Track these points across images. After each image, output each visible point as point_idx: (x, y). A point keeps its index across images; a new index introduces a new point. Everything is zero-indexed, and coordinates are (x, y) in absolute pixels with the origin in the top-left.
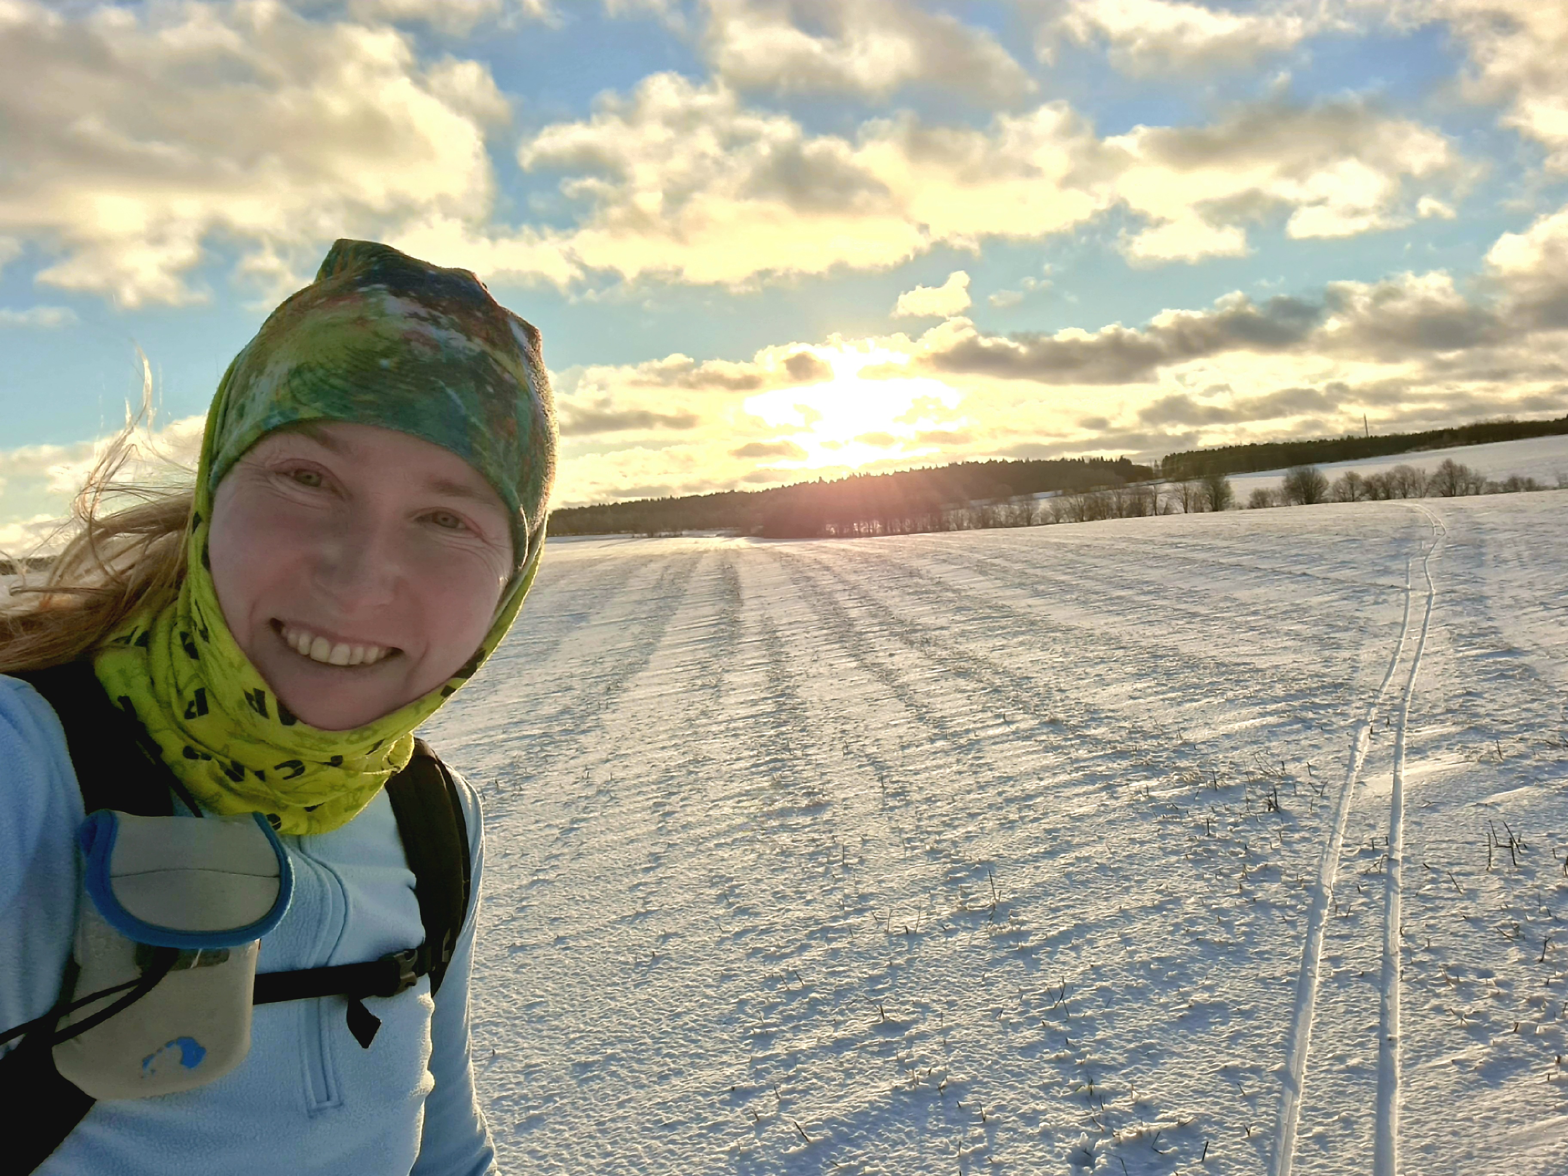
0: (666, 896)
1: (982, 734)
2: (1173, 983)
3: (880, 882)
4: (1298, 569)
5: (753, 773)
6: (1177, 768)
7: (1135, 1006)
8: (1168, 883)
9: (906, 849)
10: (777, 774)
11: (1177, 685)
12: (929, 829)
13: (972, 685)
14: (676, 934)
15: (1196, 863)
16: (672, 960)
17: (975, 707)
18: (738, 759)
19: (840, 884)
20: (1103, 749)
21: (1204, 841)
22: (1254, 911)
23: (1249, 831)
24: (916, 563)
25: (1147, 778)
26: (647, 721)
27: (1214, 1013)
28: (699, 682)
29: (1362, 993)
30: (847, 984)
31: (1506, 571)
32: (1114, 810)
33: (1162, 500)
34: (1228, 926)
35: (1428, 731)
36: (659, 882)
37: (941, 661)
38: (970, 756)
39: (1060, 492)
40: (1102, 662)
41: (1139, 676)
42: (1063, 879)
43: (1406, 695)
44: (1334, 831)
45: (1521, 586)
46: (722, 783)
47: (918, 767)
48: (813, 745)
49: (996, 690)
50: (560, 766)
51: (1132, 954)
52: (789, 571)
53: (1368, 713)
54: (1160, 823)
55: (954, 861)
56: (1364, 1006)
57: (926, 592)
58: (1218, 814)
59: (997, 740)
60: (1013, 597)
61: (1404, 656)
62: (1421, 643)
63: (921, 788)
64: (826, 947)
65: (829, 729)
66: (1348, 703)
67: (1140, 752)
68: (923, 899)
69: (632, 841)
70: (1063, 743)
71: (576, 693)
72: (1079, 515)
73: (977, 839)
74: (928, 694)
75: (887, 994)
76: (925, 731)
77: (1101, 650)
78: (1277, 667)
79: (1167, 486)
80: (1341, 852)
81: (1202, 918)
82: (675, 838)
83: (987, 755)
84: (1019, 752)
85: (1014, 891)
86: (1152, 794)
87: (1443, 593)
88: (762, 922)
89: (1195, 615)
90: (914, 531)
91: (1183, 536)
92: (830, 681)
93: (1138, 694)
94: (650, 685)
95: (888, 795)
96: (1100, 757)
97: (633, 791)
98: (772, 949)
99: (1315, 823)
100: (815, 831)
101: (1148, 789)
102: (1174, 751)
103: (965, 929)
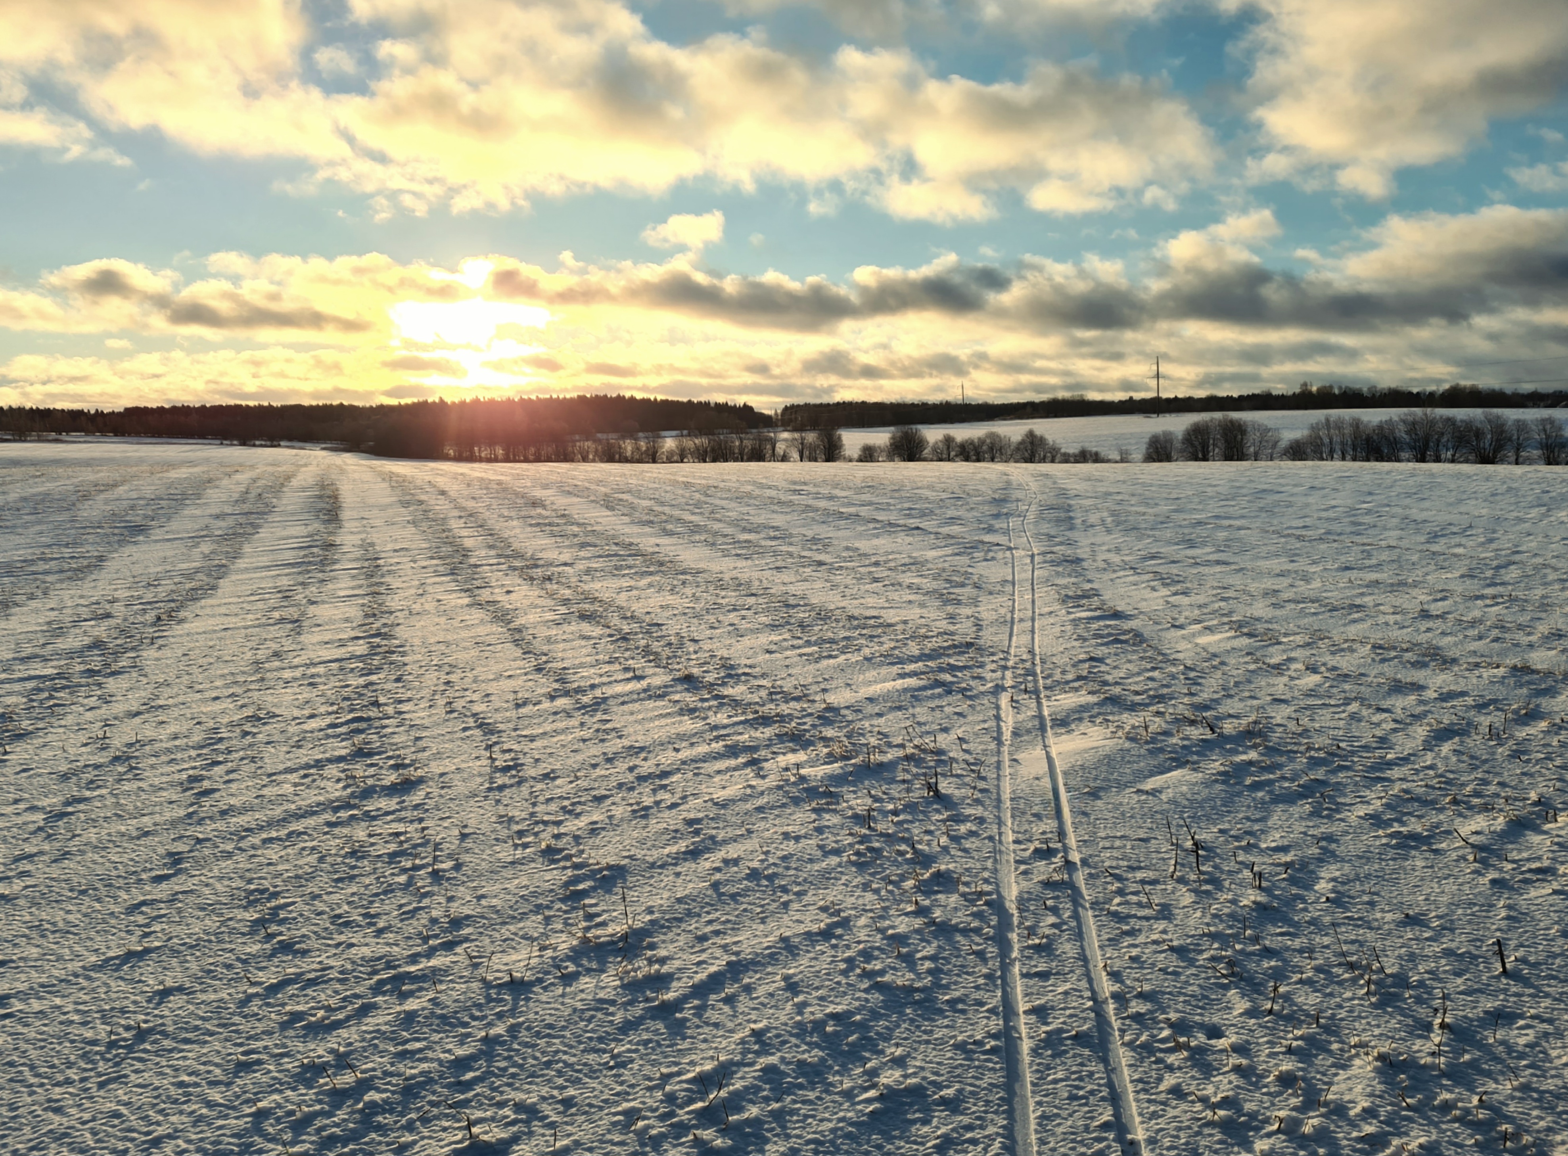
0: (179, 923)
1: (609, 691)
2: (854, 1055)
3: (480, 898)
4: (913, 522)
5: (328, 737)
6: (824, 739)
7: (812, 1095)
8: (833, 894)
9: (516, 846)
10: (359, 739)
11: (814, 639)
12: (546, 818)
13: (598, 631)
14: (180, 989)
15: (861, 866)
16: (165, 1034)
17: (601, 657)
18: (312, 716)
19: (425, 902)
20: (744, 713)
21: (865, 835)
22: (936, 938)
23: (911, 822)
24: (538, 493)
25: (794, 751)
26: (201, 661)
27: (911, 1105)
28: (276, 615)
29: (1082, 1064)
30: (422, 1073)
31: (1094, 535)
32: (762, 793)
33: (780, 448)
34: (909, 960)
35: (1067, 701)
36: (172, 900)
37: (566, 602)
38: (595, 719)
39: (685, 432)
40: (735, 610)
41: (773, 627)
42: (709, 892)
43: (1033, 659)
44: (1000, 823)
45: (1109, 551)
46: (285, 749)
47: (535, 732)
48: (409, 700)
49: (624, 639)
50: (69, 720)
51: (800, 1008)
52: (398, 492)
53: (1003, 678)
54: (814, 810)
55: (576, 866)
56: (1089, 1087)
57: (550, 524)
58: (876, 799)
59: (626, 699)
60: (640, 535)
61: (1022, 615)
62: (1033, 602)
63: (537, 760)
64: (398, 1008)
65: (432, 678)
66: (982, 666)
67: (782, 718)
68: (533, 925)
69: (147, 834)
70: (700, 705)
71: (112, 622)
72: (702, 456)
73: (603, 833)
74: (549, 640)
75: (478, 1090)
76: (545, 685)
77: (730, 597)
78: (905, 622)
79: (785, 435)
80: (1014, 851)
81: (878, 948)
82: (208, 829)
83: (614, 717)
84: (651, 714)
85: (650, 911)
86: (803, 772)
87: (1043, 554)
88: (308, 966)
89: (820, 563)
90: (538, 460)
91: (805, 484)
92: (437, 620)
93: (774, 647)
94: (213, 616)
95: (497, 769)
96: (741, 723)
97: (164, 758)
98: (321, 1013)
99: (978, 811)
100: (400, 820)
101: (798, 766)
102: (819, 717)
103: (589, 971)
